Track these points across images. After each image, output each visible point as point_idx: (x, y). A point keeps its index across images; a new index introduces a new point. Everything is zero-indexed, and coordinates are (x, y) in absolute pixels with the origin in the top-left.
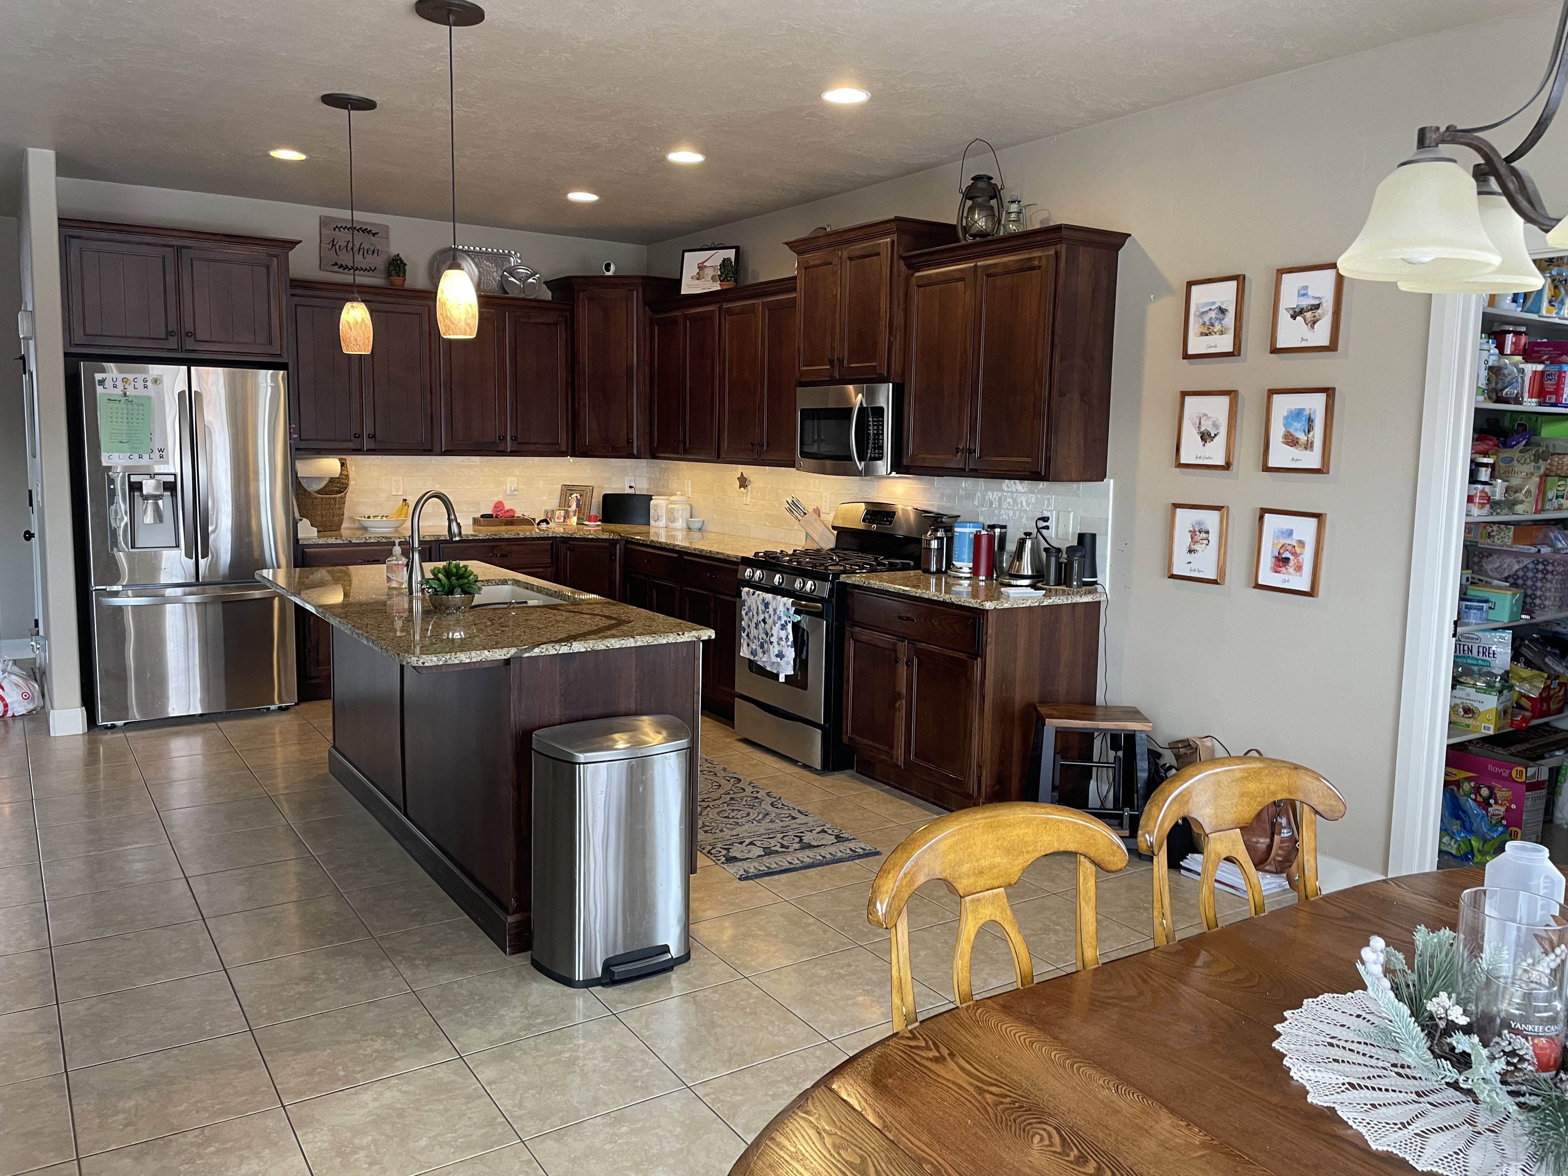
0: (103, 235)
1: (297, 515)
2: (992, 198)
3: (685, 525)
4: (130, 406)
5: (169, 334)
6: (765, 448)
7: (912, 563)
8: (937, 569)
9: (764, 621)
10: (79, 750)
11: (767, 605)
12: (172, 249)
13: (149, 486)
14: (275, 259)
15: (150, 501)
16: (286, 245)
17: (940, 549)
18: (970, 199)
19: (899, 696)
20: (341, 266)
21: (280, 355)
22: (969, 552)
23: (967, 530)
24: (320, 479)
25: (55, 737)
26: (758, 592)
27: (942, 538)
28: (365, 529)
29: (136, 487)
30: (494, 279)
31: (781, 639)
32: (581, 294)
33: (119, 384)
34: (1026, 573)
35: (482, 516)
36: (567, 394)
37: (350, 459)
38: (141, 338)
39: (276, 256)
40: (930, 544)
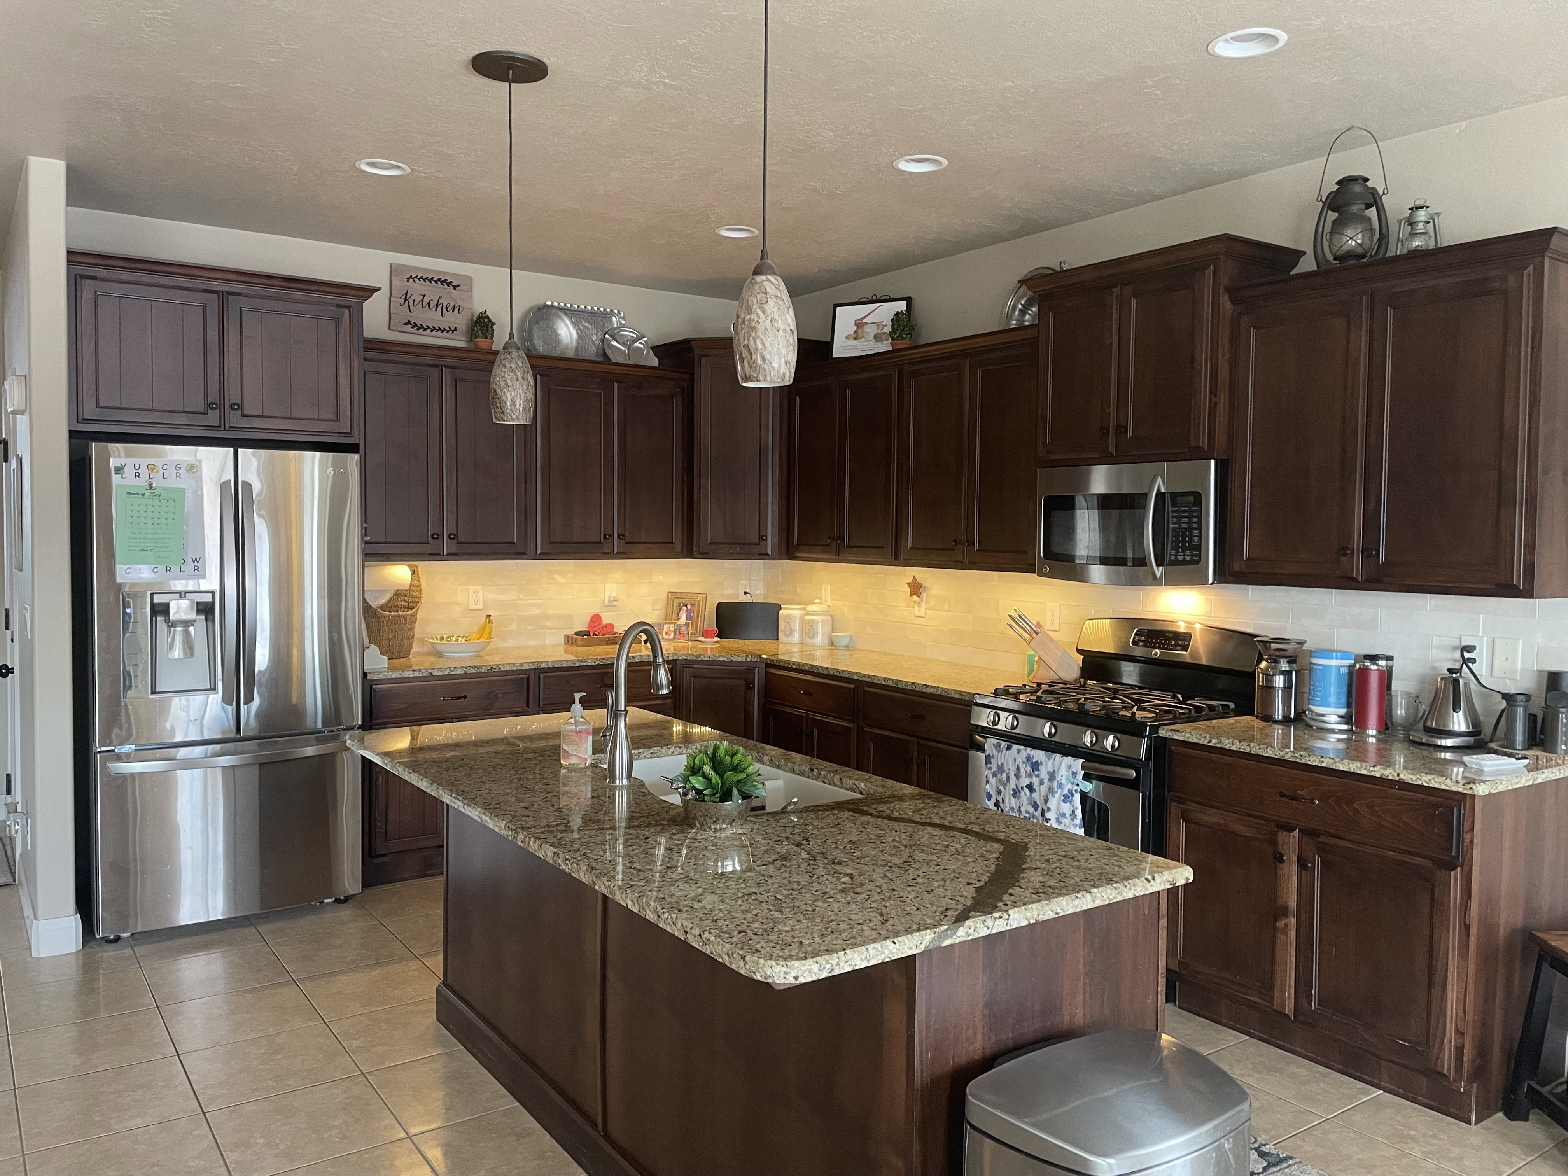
0: (126, 275)
1: (366, 641)
2: (1369, 206)
3: (826, 642)
4: (157, 501)
5: (210, 406)
6: (976, 547)
7: (1232, 705)
8: (1284, 716)
9: (1030, 787)
10: (72, 971)
11: (1035, 766)
12: (215, 296)
13: (180, 609)
14: (346, 311)
15: (178, 629)
16: (361, 293)
17: (1287, 688)
18: (1334, 210)
19: (1284, 912)
20: (415, 326)
21: (349, 434)
22: (1339, 694)
23: (1334, 663)
24: (383, 591)
25: (39, 959)
26: (1015, 747)
27: (1290, 673)
28: (439, 654)
29: (160, 610)
30: (594, 343)
31: (1064, 815)
32: (703, 360)
33: (144, 471)
34: (1456, 728)
35: (577, 634)
36: (683, 481)
37: (425, 567)
38: (171, 411)
39: (349, 307)
40: (1271, 681)
